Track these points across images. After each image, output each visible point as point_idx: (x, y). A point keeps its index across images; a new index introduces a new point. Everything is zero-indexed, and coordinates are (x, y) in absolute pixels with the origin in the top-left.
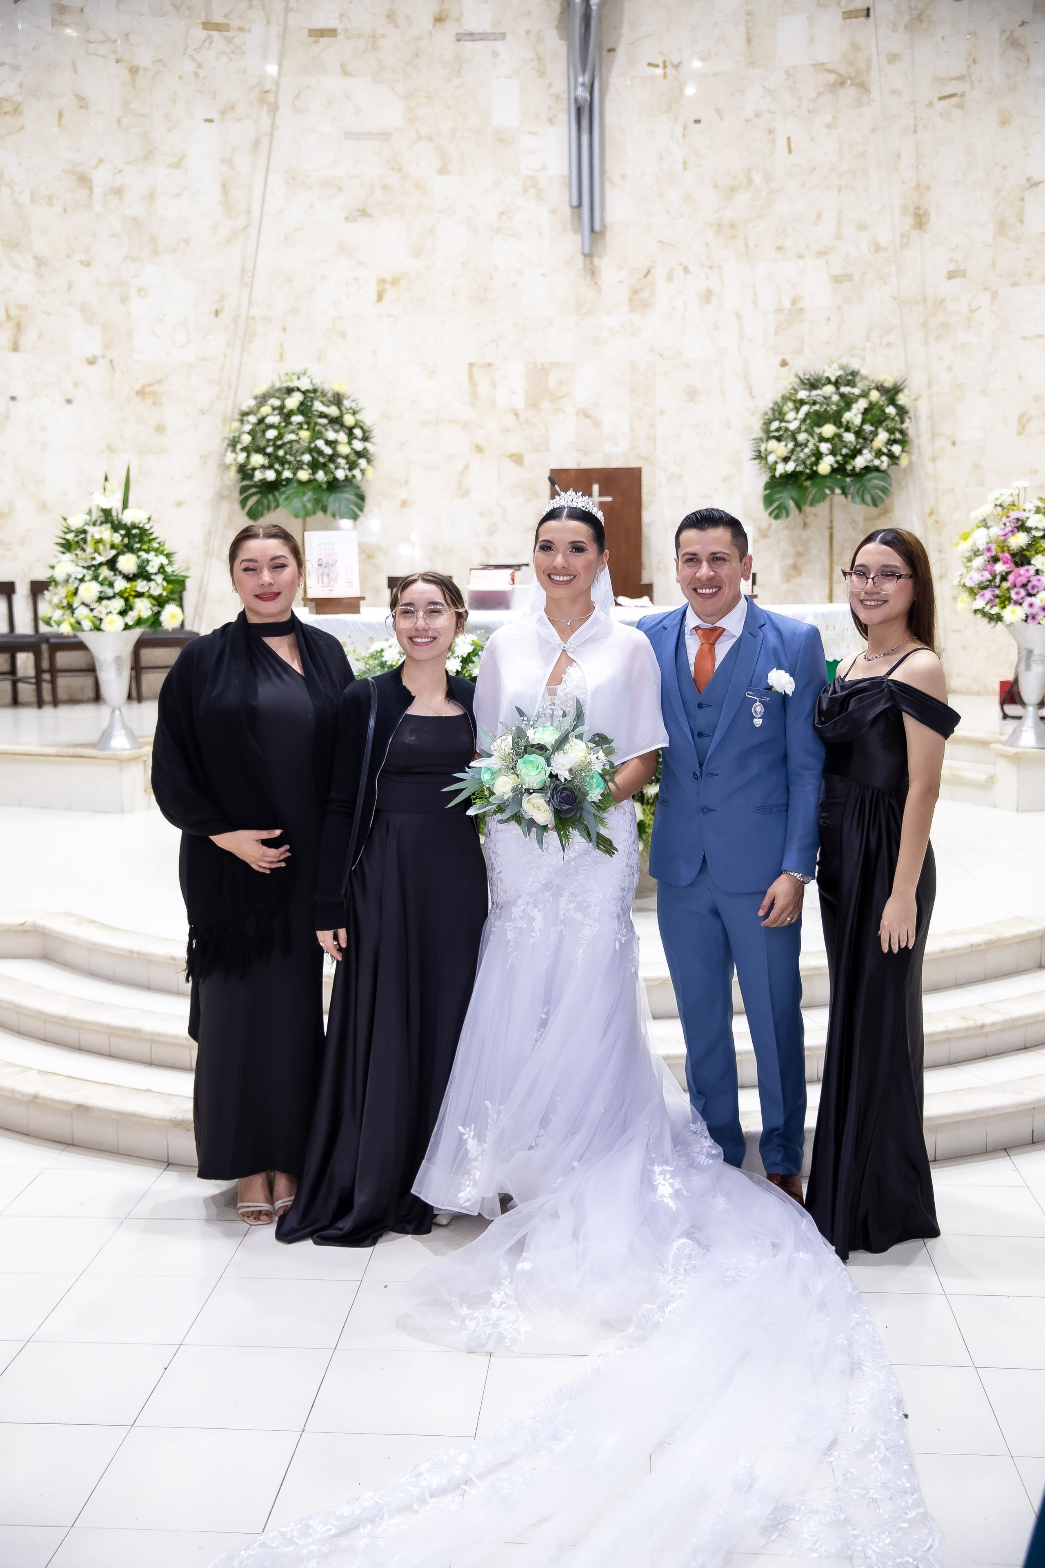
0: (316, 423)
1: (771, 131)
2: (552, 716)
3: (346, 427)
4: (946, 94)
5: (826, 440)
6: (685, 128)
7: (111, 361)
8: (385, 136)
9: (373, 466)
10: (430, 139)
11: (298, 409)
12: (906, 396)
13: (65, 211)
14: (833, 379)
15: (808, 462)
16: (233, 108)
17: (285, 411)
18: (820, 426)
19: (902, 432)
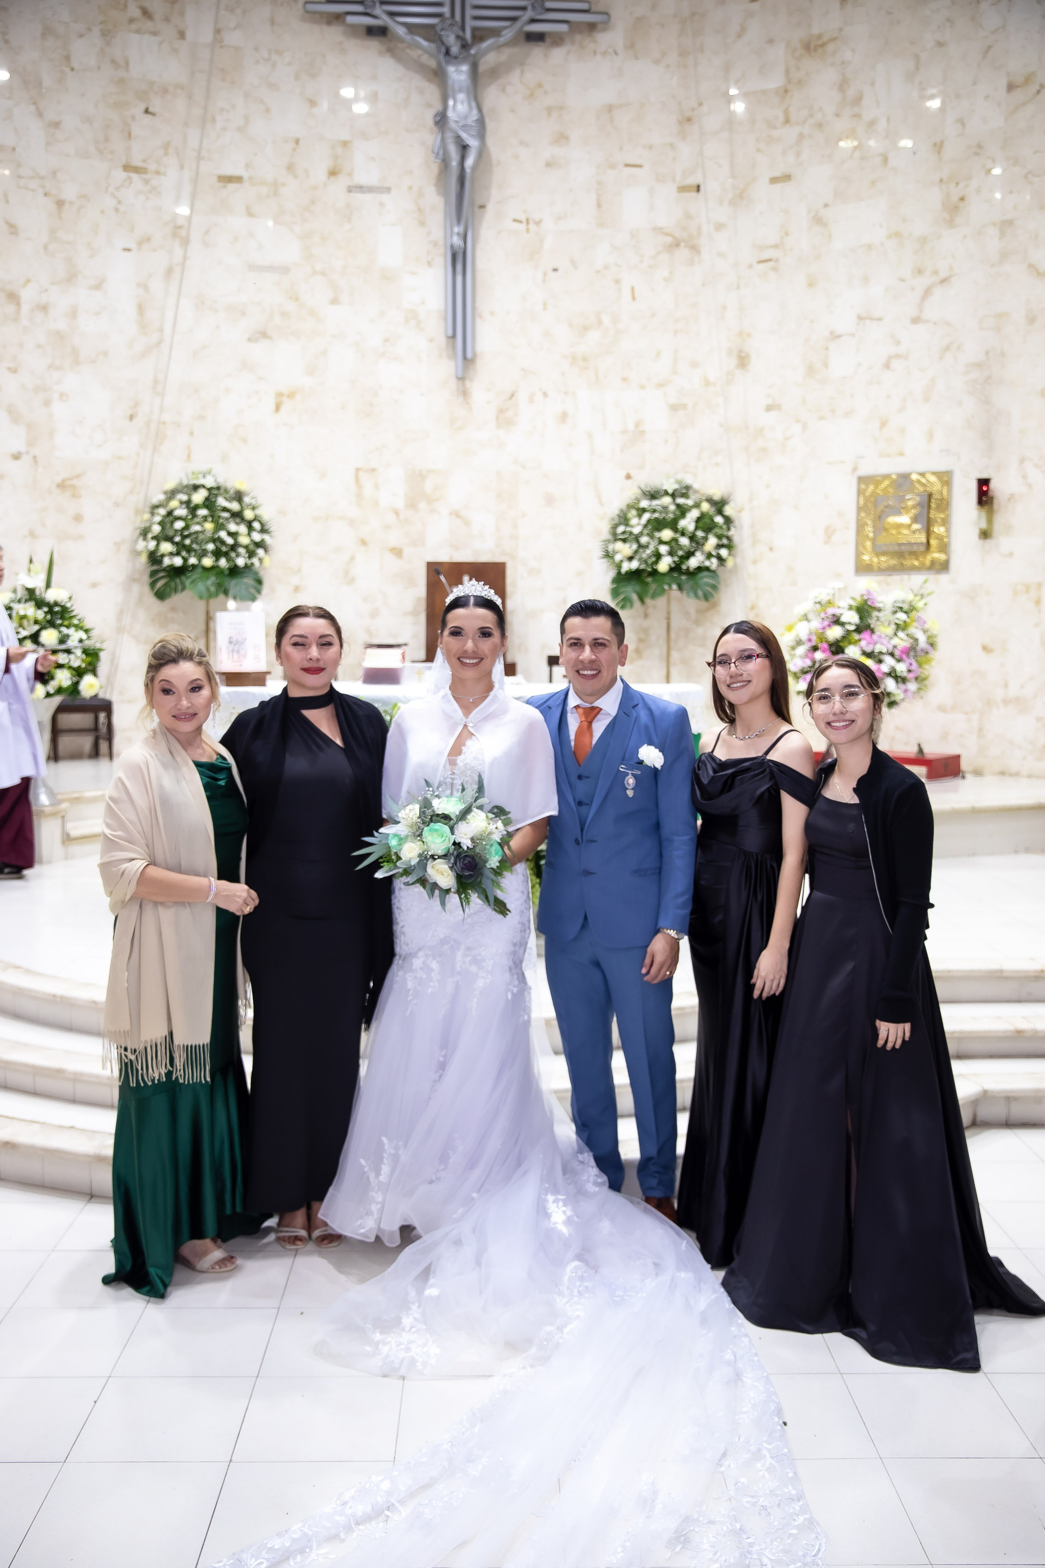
0: (219, 517)
1: (618, 281)
2: (452, 784)
3: (245, 521)
4: (763, 259)
5: (665, 543)
6: (545, 274)
7: (35, 457)
8: (284, 270)
9: (269, 555)
10: (323, 274)
11: (203, 503)
12: (731, 508)
14: (670, 491)
15: (650, 562)
16: (149, 239)
17: (192, 505)
18: (659, 530)
19: (728, 538)
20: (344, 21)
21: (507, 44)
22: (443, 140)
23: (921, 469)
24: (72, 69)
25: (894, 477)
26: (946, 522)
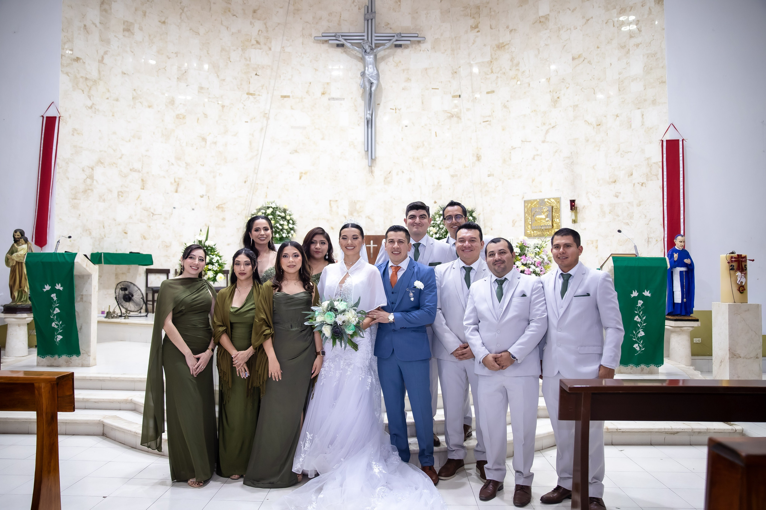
0: (277, 218)
1: (430, 130)
2: (340, 294)
3: (287, 220)
4: (485, 121)
6: (402, 128)
7: (209, 196)
8: (304, 128)
9: (296, 233)
10: (319, 129)
11: (271, 214)
12: (475, 214)
13: (197, 148)
16: (255, 118)
17: (266, 214)
20: (328, 42)
21: (388, 48)
22: (364, 81)
23: (548, 197)
24: (231, 62)
25: (538, 200)
26: (559, 217)
